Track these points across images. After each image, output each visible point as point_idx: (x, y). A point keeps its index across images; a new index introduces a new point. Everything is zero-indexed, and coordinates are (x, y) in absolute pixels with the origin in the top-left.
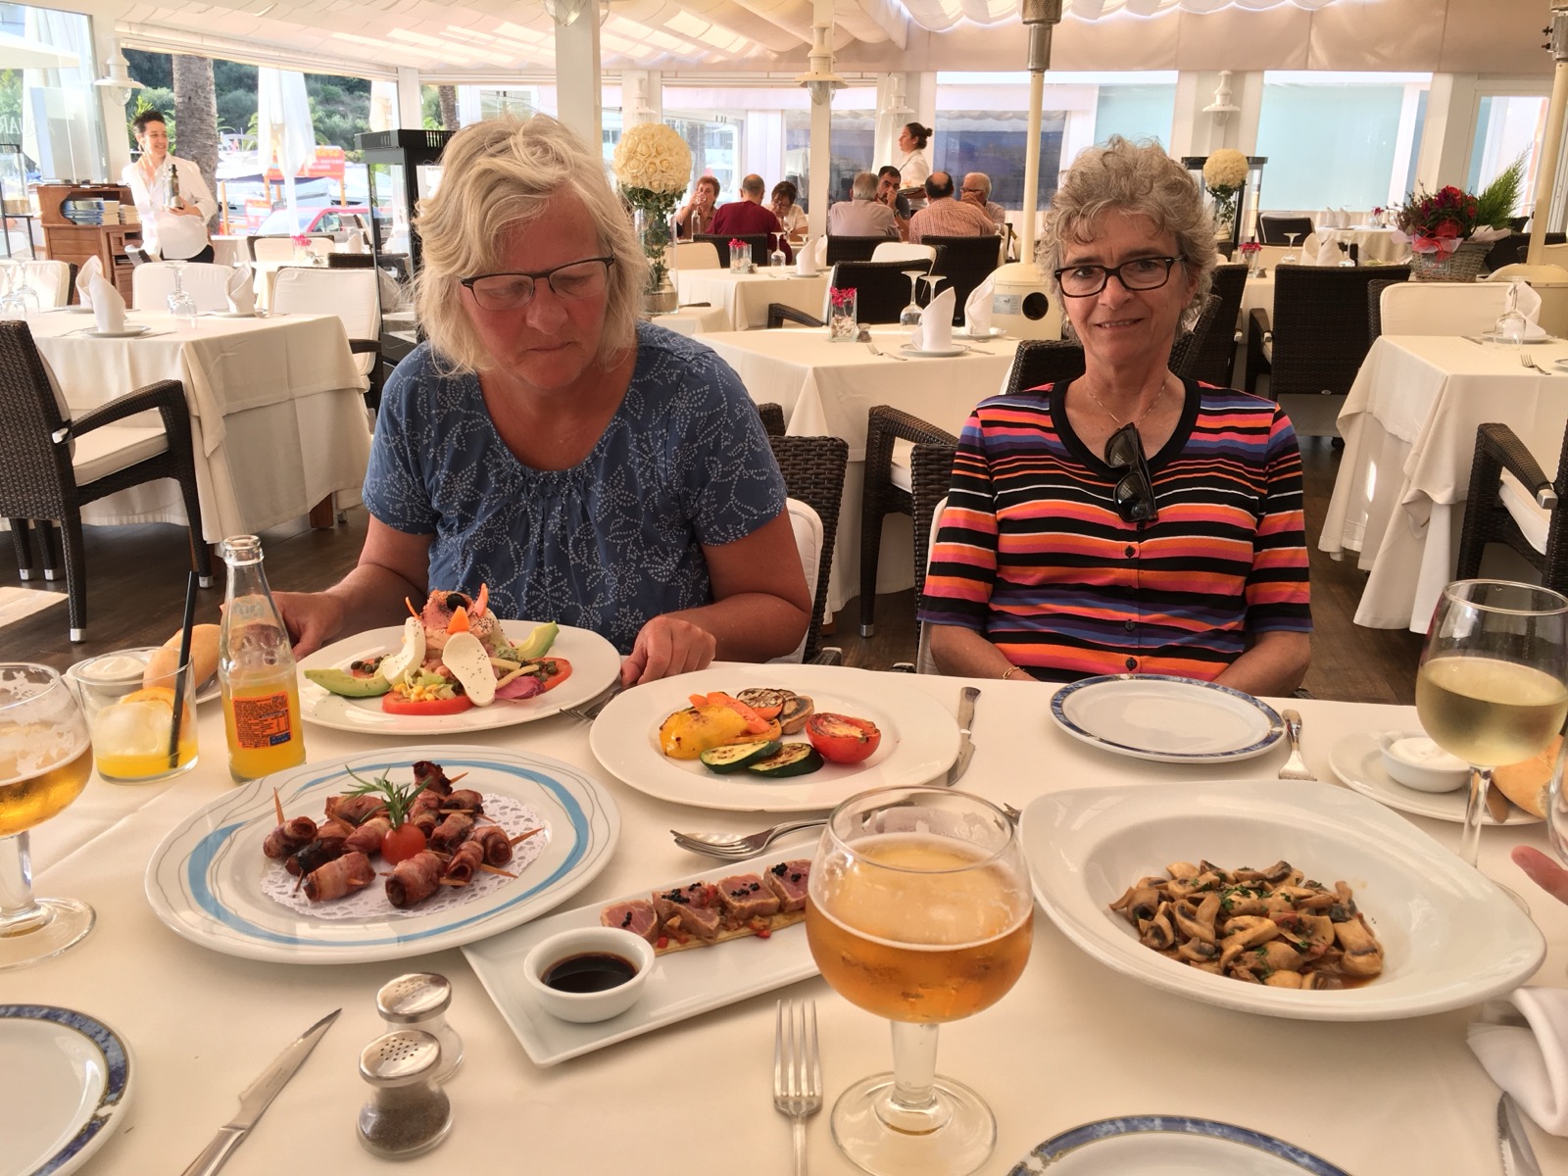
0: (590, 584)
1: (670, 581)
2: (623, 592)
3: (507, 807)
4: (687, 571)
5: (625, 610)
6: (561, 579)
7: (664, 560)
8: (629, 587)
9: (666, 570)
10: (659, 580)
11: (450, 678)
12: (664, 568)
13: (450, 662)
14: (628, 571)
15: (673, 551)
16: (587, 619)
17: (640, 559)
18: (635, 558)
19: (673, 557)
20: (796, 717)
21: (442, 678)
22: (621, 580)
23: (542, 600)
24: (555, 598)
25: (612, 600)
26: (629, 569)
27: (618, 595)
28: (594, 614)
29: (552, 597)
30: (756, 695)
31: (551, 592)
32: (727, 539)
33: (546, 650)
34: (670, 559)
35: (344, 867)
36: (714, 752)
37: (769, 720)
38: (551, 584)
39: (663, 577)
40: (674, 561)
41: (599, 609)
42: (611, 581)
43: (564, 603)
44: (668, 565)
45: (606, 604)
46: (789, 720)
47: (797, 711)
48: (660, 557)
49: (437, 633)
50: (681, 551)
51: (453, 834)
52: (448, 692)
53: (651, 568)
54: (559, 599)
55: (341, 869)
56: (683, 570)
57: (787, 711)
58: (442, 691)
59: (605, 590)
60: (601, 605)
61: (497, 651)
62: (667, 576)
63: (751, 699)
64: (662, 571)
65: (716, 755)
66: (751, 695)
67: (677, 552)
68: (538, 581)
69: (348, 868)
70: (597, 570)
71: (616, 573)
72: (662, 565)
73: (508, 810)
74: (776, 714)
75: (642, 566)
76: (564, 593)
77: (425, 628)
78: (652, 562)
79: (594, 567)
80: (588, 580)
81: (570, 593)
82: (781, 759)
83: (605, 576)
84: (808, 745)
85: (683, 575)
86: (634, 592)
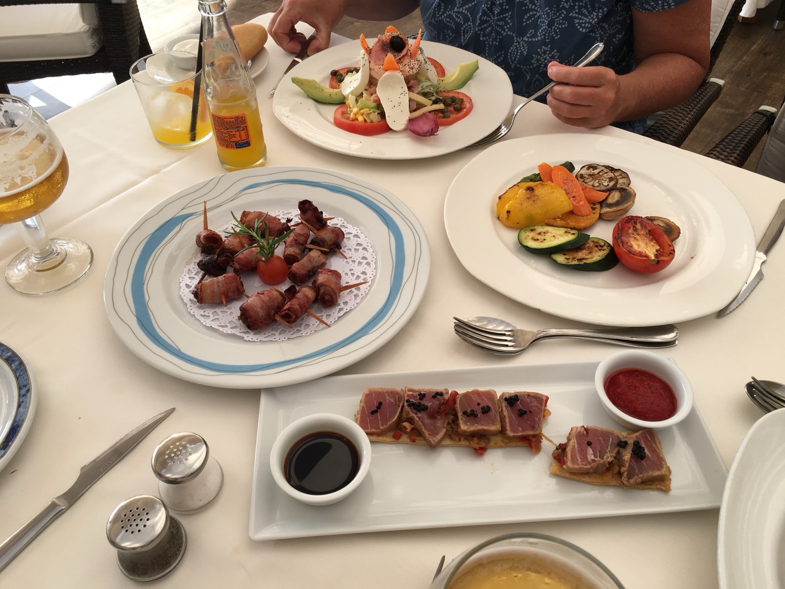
0: (527, 20)
1: (589, 32)
2: (549, 33)
3: (361, 245)
4: (606, 26)
5: (546, 49)
6: (506, 11)
7: (590, 13)
8: (555, 30)
9: (589, 23)
10: (581, 29)
11: (379, 106)
12: (587, 20)
13: (381, 92)
14: (558, 17)
15: (600, 8)
16: (517, 49)
17: (572, 8)
18: (568, 7)
19: (598, 13)
20: (614, 209)
21: (374, 104)
22: (550, 24)
23: (490, 25)
24: (499, 26)
25: (539, 38)
26: (560, 15)
27: (545, 35)
28: (523, 45)
29: (496, 25)
30: (596, 171)
31: (497, 20)
32: (654, 8)
33: (464, 83)
34: (595, 14)
35: (221, 285)
36: (532, 230)
37: (592, 203)
38: (498, 14)
39: (583, 28)
40: (597, 16)
41: (527, 42)
42: (543, 22)
43: (504, 31)
44: (592, 18)
45: (534, 39)
46: (608, 210)
47: (618, 203)
48: (588, 10)
49: (376, 68)
50: (605, 9)
51: (303, 272)
52: (375, 117)
53: (577, 18)
54: (502, 27)
55: (218, 286)
56: (604, 24)
57: (610, 201)
58: (371, 116)
59: (536, 27)
60: (530, 40)
61: (421, 85)
62: (588, 28)
63: (590, 175)
64: (586, 23)
65: (532, 234)
66: (591, 171)
67: (603, 9)
68: (491, 9)
69: (224, 286)
70: (534, 10)
71: (548, 17)
72: (587, 18)
73: (360, 248)
74: (601, 200)
75: (571, 14)
76: (507, 23)
77: (370, 62)
78: (580, 13)
79: (533, 7)
80: (526, 17)
81: (511, 24)
82: (580, 255)
83: (540, 17)
84: (609, 245)
85: (602, 28)
86: (557, 35)
